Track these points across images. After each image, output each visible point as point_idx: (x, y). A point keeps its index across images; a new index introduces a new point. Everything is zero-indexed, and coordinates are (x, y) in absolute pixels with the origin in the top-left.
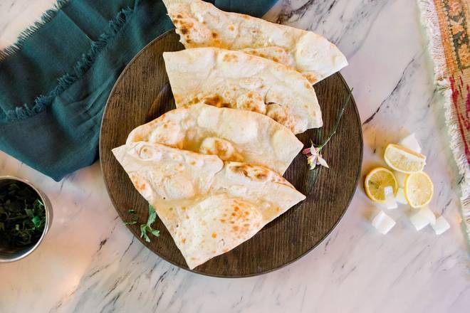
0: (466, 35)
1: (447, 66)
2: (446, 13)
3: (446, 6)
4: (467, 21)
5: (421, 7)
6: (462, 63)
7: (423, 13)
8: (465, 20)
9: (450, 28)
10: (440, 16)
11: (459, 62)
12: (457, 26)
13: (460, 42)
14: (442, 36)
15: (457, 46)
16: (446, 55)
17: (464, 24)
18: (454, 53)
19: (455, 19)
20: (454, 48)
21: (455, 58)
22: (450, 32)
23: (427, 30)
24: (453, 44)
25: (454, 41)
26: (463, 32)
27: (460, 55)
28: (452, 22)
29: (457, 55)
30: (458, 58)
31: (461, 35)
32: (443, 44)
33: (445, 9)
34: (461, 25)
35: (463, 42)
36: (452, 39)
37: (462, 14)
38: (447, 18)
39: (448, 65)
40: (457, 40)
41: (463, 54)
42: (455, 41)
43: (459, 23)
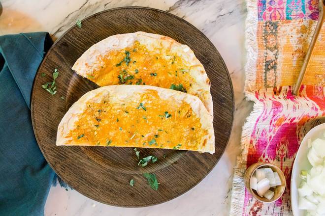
0: (276, 63)
1: (256, 83)
2: (265, 45)
3: (266, 39)
4: (279, 53)
5: (246, 37)
6: (268, 83)
7: (247, 41)
8: (278, 52)
9: (265, 55)
10: (260, 46)
11: (266, 82)
12: (271, 55)
13: (269, 67)
14: (258, 60)
15: (267, 69)
16: (258, 75)
17: (276, 55)
18: (264, 74)
19: (271, 49)
20: (264, 71)
21: (264, 78)
22: (265, 58)
23: (248, 54)
24: (264, 67)
25: (265, 66)
26: (274, 60)
27: (268, 77)
28: (269, 51)
29: (266, 76)
30: (266, 79)
31: (272, 62)
32: (257, 66)
33: (264, 41)
34: (274, 54)
35: (272, 68)
36: (264, 64)
37: (276, 48)
38: (265, 48)
39: (257, 81)
40: (268, 65)
41: (270, 76)
42: (267, 66)
43: (273, 53)
